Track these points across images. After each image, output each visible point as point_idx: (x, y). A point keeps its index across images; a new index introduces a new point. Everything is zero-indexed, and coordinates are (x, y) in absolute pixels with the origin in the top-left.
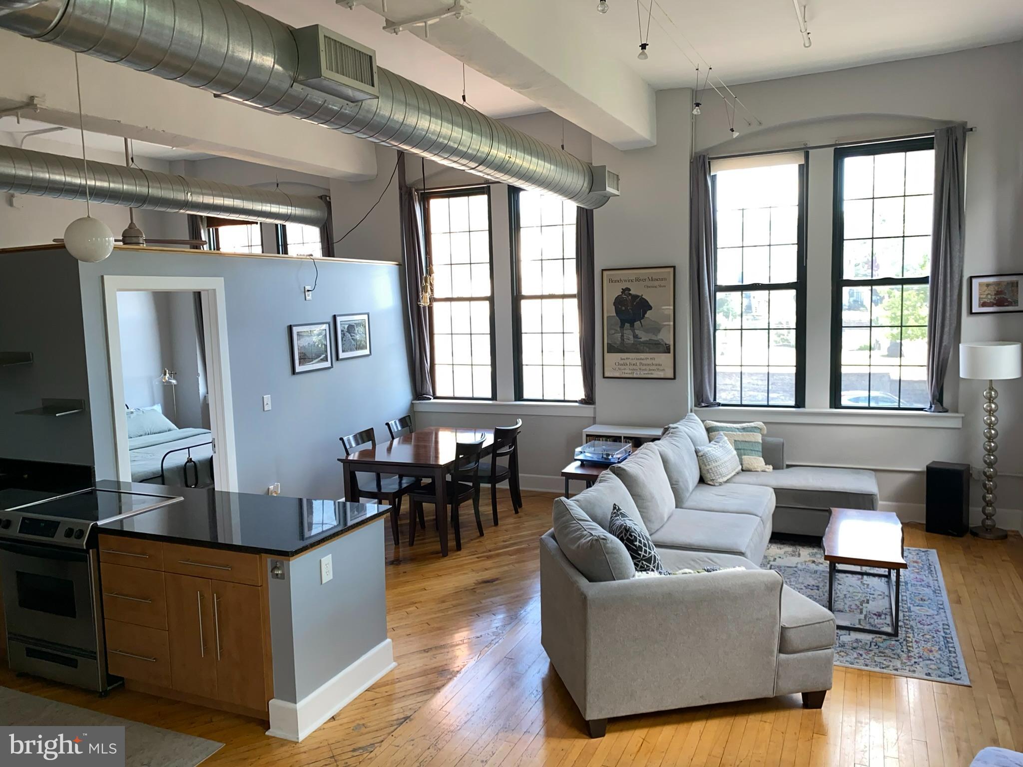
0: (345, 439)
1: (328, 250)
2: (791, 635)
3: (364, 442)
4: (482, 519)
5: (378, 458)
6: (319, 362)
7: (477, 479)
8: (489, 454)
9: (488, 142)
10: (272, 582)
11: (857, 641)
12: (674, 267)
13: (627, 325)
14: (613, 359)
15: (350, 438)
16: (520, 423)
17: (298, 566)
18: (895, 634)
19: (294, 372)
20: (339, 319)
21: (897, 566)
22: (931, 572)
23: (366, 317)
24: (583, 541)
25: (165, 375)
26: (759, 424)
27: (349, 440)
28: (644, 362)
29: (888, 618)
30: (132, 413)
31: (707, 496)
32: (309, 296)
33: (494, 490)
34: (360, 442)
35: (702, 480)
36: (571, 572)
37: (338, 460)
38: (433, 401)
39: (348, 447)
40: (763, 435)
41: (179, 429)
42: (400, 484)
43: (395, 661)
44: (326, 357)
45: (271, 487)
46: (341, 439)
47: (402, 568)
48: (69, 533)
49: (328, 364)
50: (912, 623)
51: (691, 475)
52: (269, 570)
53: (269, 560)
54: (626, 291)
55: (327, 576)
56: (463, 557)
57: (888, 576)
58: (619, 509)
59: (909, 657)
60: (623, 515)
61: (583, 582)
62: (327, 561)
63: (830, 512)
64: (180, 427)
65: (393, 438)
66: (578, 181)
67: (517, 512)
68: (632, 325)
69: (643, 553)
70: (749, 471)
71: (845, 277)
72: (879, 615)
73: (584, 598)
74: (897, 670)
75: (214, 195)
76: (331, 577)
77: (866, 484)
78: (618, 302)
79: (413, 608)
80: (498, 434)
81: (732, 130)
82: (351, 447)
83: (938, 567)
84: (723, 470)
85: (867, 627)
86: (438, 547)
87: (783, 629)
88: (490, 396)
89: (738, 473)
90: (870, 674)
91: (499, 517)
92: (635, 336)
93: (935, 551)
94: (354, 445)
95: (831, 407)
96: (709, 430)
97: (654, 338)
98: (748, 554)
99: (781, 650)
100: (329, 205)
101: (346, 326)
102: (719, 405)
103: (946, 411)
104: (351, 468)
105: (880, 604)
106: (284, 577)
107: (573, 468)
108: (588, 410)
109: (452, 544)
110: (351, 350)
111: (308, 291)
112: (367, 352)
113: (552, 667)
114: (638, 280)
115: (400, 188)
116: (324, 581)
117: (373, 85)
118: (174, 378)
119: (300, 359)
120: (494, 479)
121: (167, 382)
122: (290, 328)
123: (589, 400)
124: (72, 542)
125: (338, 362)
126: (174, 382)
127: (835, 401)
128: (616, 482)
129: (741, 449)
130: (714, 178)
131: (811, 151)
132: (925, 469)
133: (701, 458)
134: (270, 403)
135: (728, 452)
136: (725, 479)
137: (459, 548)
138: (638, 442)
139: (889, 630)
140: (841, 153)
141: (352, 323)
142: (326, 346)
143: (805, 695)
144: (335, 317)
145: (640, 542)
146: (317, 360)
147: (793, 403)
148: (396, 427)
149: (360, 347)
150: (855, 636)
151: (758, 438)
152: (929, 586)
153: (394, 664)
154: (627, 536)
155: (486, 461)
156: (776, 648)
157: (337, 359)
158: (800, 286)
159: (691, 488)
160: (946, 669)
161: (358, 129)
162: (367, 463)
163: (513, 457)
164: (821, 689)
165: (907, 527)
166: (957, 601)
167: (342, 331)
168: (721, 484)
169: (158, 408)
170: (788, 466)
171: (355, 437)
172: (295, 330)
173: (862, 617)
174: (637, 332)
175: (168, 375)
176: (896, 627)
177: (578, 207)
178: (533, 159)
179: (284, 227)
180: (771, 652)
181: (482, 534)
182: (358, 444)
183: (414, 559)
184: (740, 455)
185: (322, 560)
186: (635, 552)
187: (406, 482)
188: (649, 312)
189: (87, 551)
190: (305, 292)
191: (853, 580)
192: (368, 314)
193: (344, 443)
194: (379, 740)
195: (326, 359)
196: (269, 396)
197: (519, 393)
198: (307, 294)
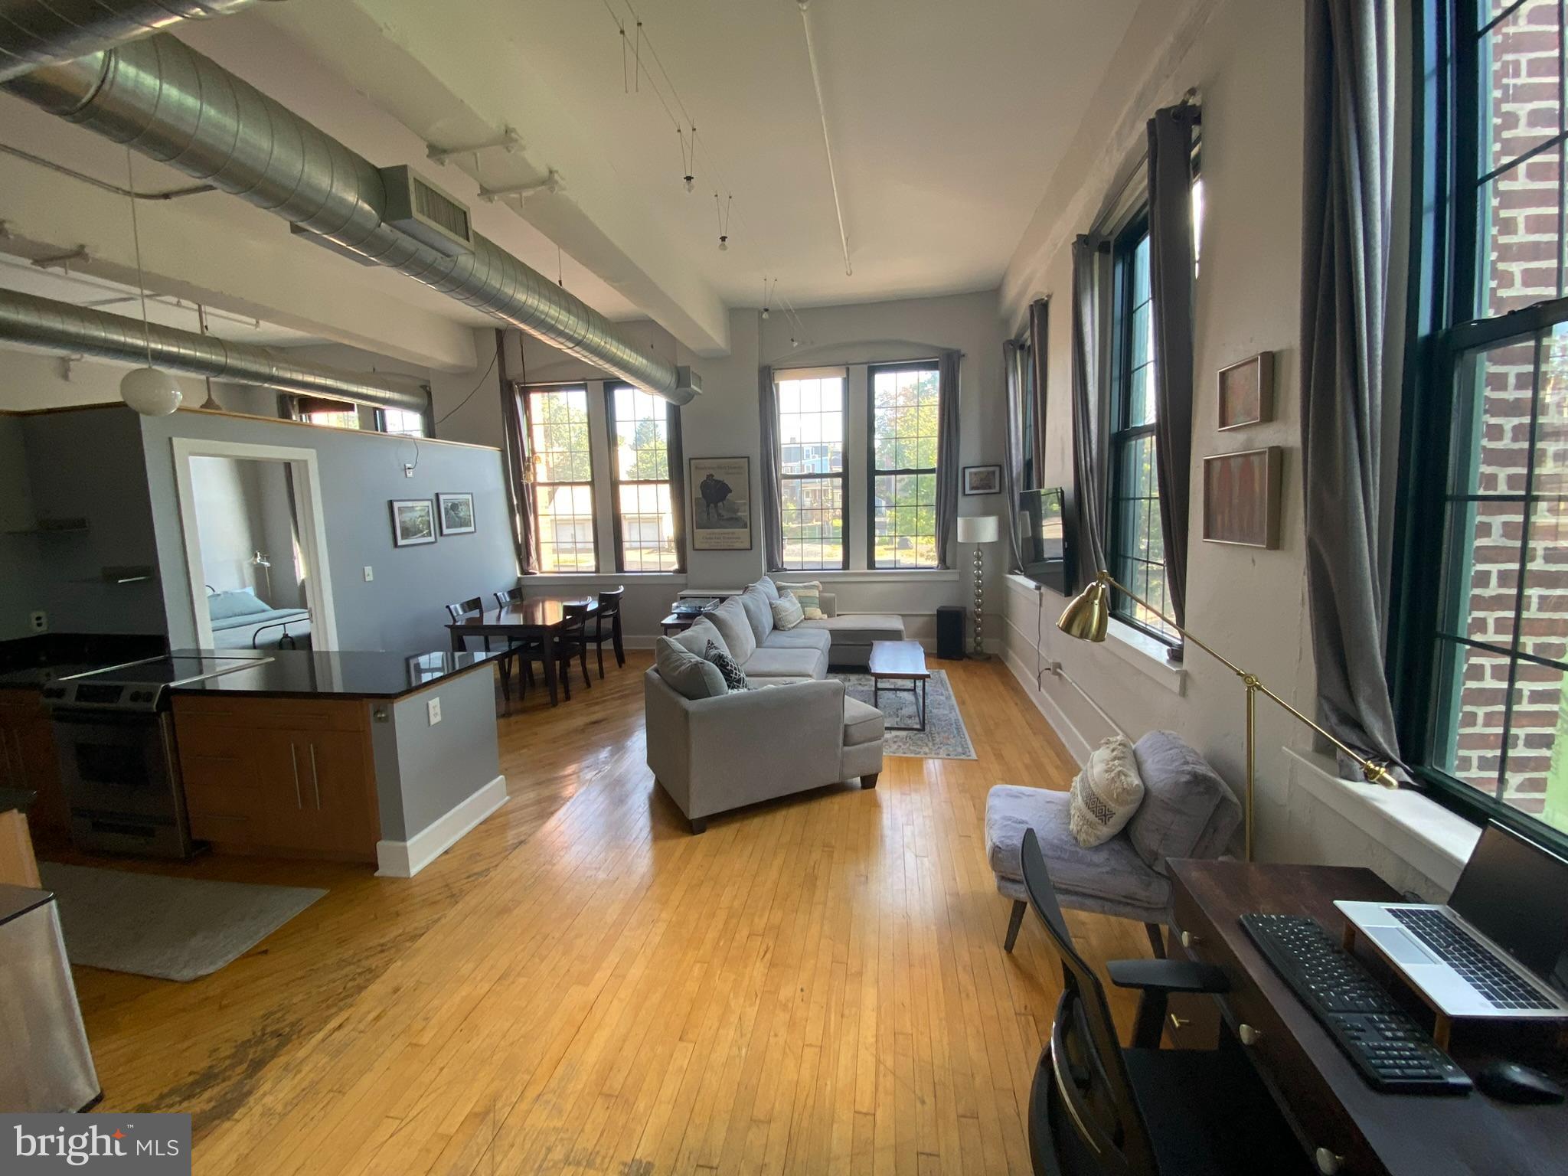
0: (452, 607)
1: (430, 431)
2: (852, 730)
3: (471, 610)
4: (589, 674)
5: (485, 623)
6: (422, 537)
7: (584, 639)
8: (594, 616)
9: (585, 326)
10: (375, 728)
11: (896, 737)
12: (748, 458)
13: (712, 505)
14: (701, 533)
15: (457, 607)
16: (622, 589)
17: (402, 709)
18: (923, 729)
19: (396, 545)
20: (442, 498)
21: (923, 677)
22: (942, 685)
23: (469, 496)
24: (683, 668)
25: (256, 556)
26: (816, 583)
27: (456, 609)
28: (727, 536)
29: (917, 719)
30: (219, 595)
31: (780, 638)
32: (410, 474)
33: (599, 651)
34: (467, 609)
35: (775, 627)
36: (673, 694)
37: (446, 626)
38: (538, 575)
39: (455, 614)
40: (819, 592)
41: (275, 609)
42: (510, 646)
43: (508, 795)
44: (430, 532)
46: (448, 607)
47: (513, 719)
48: (136, 697)
49: (431, 539)
50: (934, 721)
51: (767, 621)
52: (372, 713)
53: (371, 706)
54: (710, 476)
55: (435, 719)
56: (574, 705)
57: (914, 690)
58: (712, 644)
59: (934, 744)
60: (716, 648)
61: (685, 702)
62: (435, 704)
63: (872, 645)
64: (275, 607)
65: (501, 607)
66: (667, 378)
67: (620, 666)
68: (716, 506)
69: (733, 675)
70: (810, 619)
71: (877, 469)
72: (910, 717)
73: (686, 713)
74: (926, 754)
75: (303, 373)
76: (439, 718)
77: (896, 623)
78: (704, 486)
79: (525, 750)
80: (603, 599)
81: (793, 340)
82: (458, 614)
83: (947, 681)
84: (792, 618)
85: (903, 726)
86: (548, 699)
87: (846, 726)
88: (594, 569)
89: (802, 621)
90: (908, 760)
91: (604, 671)
92: (719, 515)
93: (944, 671)
94: (461, 613)
95: (868, 569)
96: (779, 589)
97: (734, 516)
98: (815, 675)
99: (845, 744)
100: (429, 394)
101: (449, 505)
102: (786, 570)
103: (948, 568)
104: (458, 633)
105: (911, 710)
106: (389, 720)
107: (669, 620)
108: (681, 578)
109: (561, 695)
110: (455, 527)
111: (409, 468)
112: (472, 529)
113: (658, 782)
114: (720, 467)
115: (501, 381)
116: (432, 723)
117: (468, 239)
118: (268, 561)
119: (402, 535)
120: (598, 638)
121: (258, 564)
122: (391, 504)
123: (682, 570)
124: (140, 706)
125: (442, 538)
126: (267, 564)
127: (871, 564)
128: (709, 624)
129: (804, 602)
130: (777, 386)
131: (851, 367)
132: (936, 612)
133: (774, 610)
134: (371, 573)
135: (794, 604)
136: (792, 625)
137: (568, 698)
138: (722, 600)
139: (918, 727)
140: (872, 371)
141: (456, 501)
142: (429, 522)
143: (863, 779)
144: (437, 495)
145: (731, 666)
146: (421, 535)
147: (841, 567)
148: (505, 598)
149: (467, 524)
150: (894, 733)
151: (816, 593)
152: (942, 695)
153: (507, 798)
154: (721, 662)
155: (591, 624)
156: (841, 745)
157: (441, 534)
158: (845, 475)
159: (767, 633)
160: (960, 750)
161: (454, 288)
162: (476, 627)
163: (616, 620)
164: (874, 772)
165: (927, 655)
166: (962, 702)
167: (446, 509)
168: (789, 629)
169: (250, 591)
170: (838, 615)
171: (462, 606)
172: (396, 505)
173: (898, 719)
174: (720, 511)
175: (259, 558)
176: (923, 724)
177: (667, 402)
178: (627, 350)
179: (382, 412)
180: (838, 746)
181: (589, 685)
182: (465, 611)
183: (523, 711)
184: (803, 607)
185: (430, 702)
186: (727, 674)
187: (515, 644)
188: (729, 495)
189: (158, 714)
190: (405, 470)
191: (890, 694)
192: (472, 494)
193: (450, 610)
194: (494, 864)
195: (430, 534)
196: (370, 568)
197: (620, 565)
198: (408, 471)
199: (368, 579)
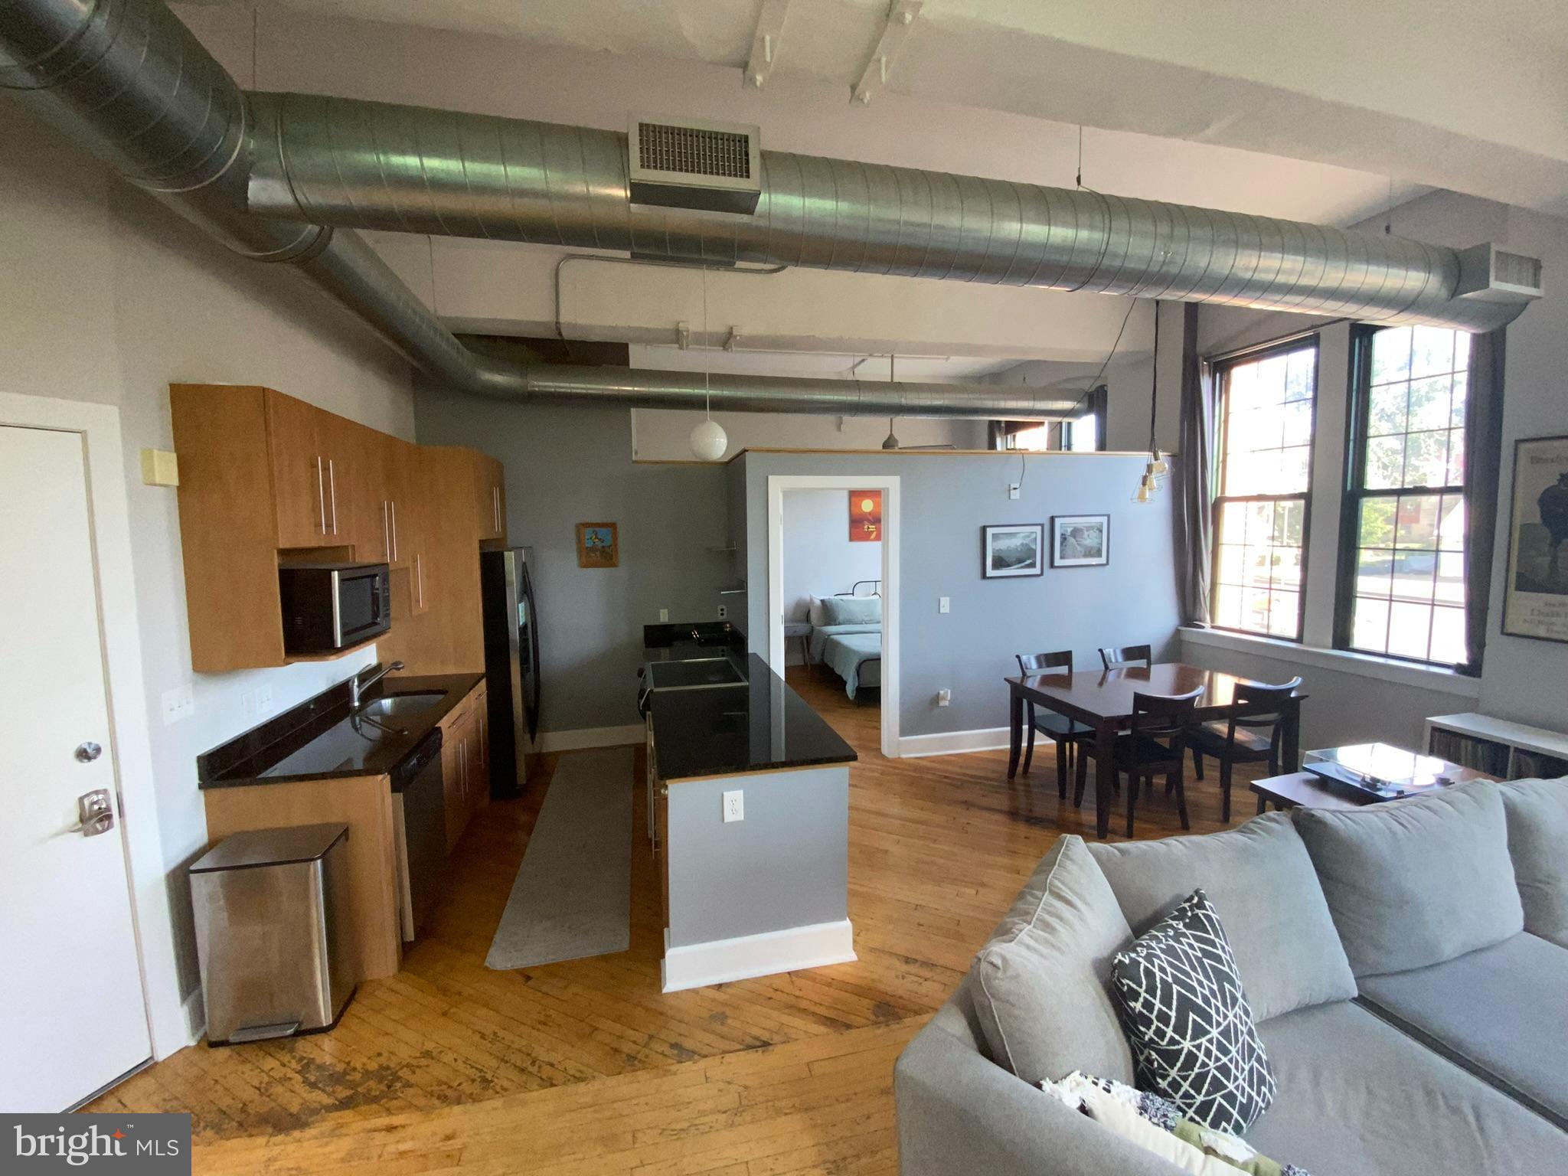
0: (1024, 658)
3: (1052, 665)
6: (1022, 567)
15: (1030, 658)
19: (984, 576)
20: (1058, 521)
23: (1103, 519)
27: (1028, 660)
32: (1015, 495)
34: (1044, 664)
37: (1006, 679)
38: (1207, 630)
39: (1026, 668)
44: (1035, 562)
45: (942, 692)
46: (1018, 656)
49: (1037, 571)
55: (734, 814)
58: (1201, 905)
62: (735, 797)
76: (739, 817)
78: (1550, 499)
82: (1030, 668)
94: (1035, 666)
100: (1100, 393)
101: (1069, 530)
104: (1020, 693)
108: (1468, 686)
110: (1074, 557)
111: (1015, 489)
112: (1103, 560)
115: (1185, 360)
116: (725, 821)
119: (995, 565)
122: (984, 529)
123: (1472, 668)
125: (1053, 571)
134: (948, 605)
141: (1079, 526)
142: (1035, 550)
144: (1052, 519)
146: (1020, 565)
149: (1090, 554)
157: (1052, 565)
163: (1287, 730)
167: (1063, 535)
171: (1038, 658)
172: (990, 532)
182: (1040, 666)
190: (1009, 490)
192: (1109, 516)
193: (1020, 661)
194: (704, 1052)
195: (1033, 565)
196: (948, 598)
197: (1342, 638)
198: (1012, 492)
199: (942, 610)
